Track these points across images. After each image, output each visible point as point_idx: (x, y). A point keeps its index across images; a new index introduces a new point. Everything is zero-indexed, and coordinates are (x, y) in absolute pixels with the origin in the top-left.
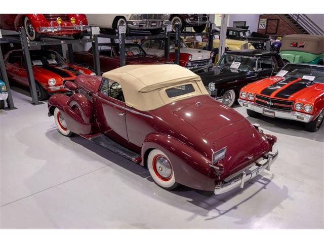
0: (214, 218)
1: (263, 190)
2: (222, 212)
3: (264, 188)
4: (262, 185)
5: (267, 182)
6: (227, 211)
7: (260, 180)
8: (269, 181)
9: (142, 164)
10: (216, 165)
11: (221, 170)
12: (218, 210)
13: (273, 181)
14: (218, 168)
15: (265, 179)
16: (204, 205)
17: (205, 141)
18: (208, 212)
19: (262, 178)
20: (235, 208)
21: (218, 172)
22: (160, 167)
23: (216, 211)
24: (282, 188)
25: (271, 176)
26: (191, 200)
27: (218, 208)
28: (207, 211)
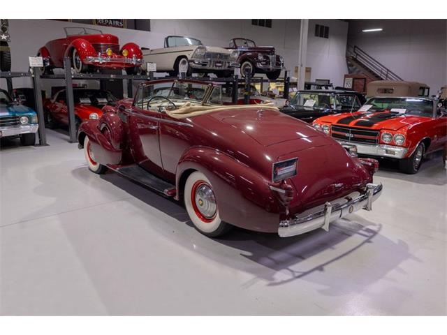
0: (283, 282)
1: (367, 245)
2: (297, 274)
3: (368, 241)
4: (366, 238)
5: (372, 234)
6: (305, 274)
7: (361, 232)
8: (375, 233)
9: (177, 198)
10: (281, 186)
11: (288, 194)
12: (292, 271)
13: (381, 233)
14: (284, 192)
15: (368, 230)
16: (268, 261)
17: (268, 158)
18: (274, 274)
19: (364, 229)
20: (320, 268)
21: (285, 199)
22: (200, 200)
23: (288, 271)
24: (396, 242)
25: (378, 227)
26: (249, 254)
27: (292, 268)
28: (273, 271)
